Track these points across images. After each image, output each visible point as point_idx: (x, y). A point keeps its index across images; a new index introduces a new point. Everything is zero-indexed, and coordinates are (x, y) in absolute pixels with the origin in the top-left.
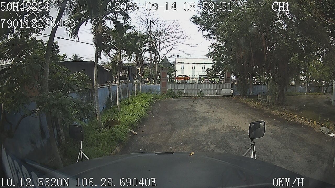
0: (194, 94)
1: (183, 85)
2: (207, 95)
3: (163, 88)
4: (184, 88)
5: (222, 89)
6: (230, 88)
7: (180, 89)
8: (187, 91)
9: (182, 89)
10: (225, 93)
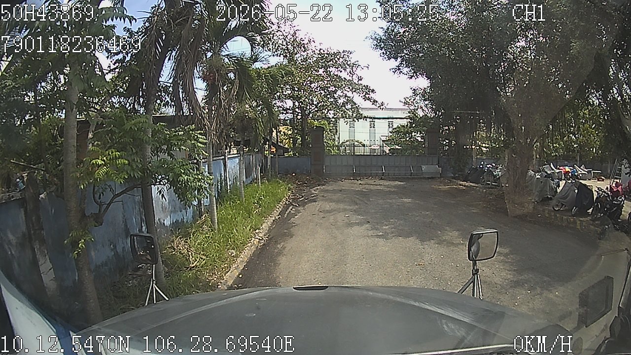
0: (371, 173)
1: (352, 159)
2: (394, 175)
3: (315, 162)
4: (354, 164)
5: (422, 166)
7: (346, 164)
8: (358, 169)
9: (349, 164)
10: (427, 172)
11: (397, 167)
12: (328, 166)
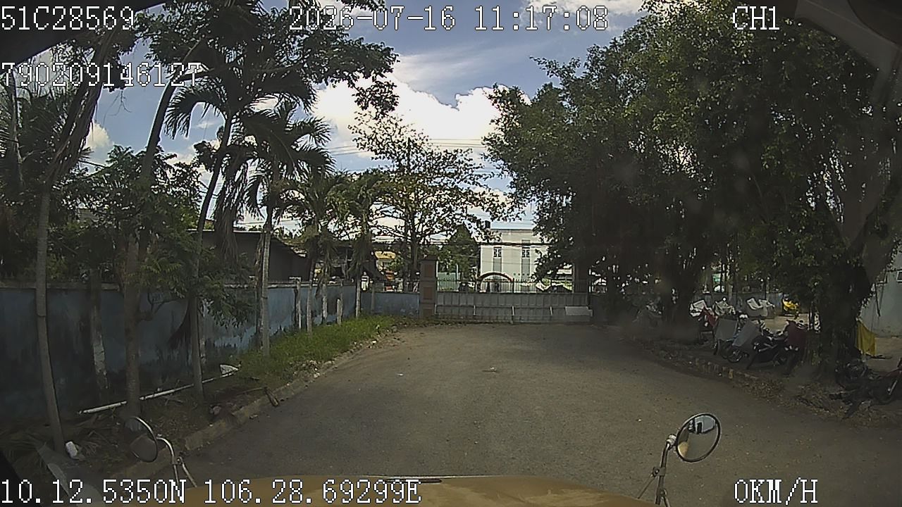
0: (497, 317)
1: (473, 298)
2: (528, 320)
3: (425, 301)
4: (475, 304)
5: (566, 307)
6: (587, 303)
7: (465, 304)
8: (480, 311)
9: (469, 304)
10: (572, 316)
11: (531, 309)
12: (441, 306)
